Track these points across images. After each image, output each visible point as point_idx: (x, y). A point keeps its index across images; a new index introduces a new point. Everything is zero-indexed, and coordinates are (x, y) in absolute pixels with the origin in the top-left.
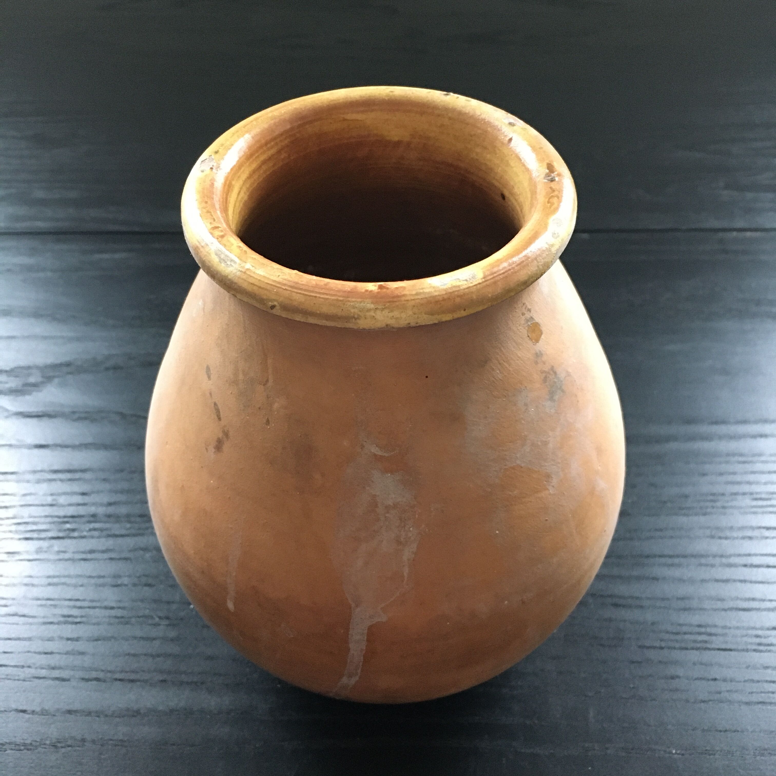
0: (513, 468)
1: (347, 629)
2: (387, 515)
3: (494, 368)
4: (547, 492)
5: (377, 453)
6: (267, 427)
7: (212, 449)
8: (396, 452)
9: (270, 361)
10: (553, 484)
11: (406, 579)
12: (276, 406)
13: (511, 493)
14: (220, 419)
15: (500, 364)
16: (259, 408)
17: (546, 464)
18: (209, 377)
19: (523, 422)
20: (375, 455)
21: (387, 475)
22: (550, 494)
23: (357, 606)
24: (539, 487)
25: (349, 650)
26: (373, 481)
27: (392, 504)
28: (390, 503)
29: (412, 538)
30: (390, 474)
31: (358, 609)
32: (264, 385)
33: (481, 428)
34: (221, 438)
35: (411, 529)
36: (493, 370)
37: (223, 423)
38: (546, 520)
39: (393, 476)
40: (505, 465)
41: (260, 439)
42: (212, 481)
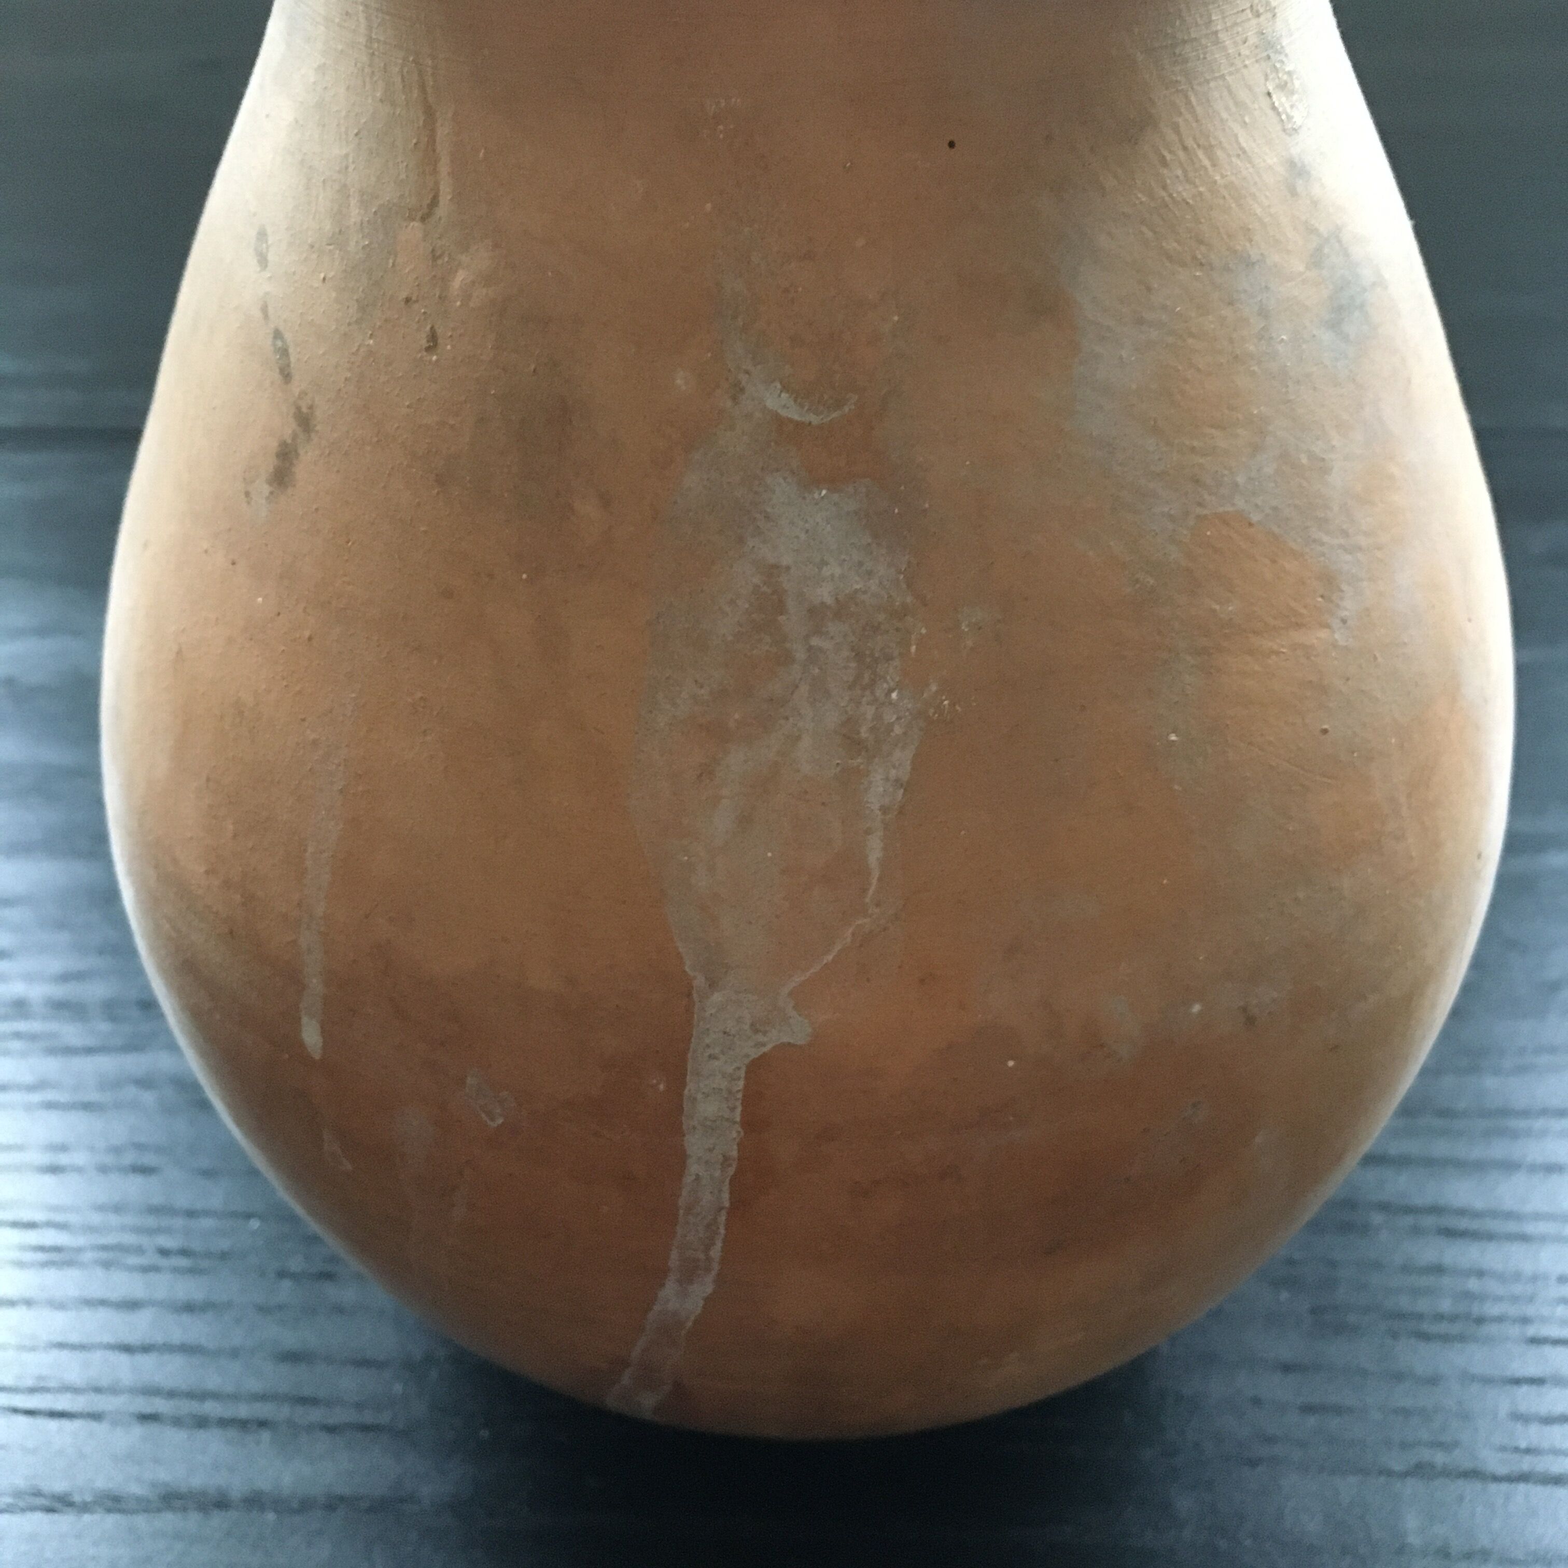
0: (1224, 519)
1: (678, 1078)
2: (815, 641)
3: (1168, 157)
4: (1323, 634)
5: (784, 413)
6: (428, 358)
7: (262, 488)
8: (846, 409)
9: (443, 131)
10: (1344, 614)
11: (874, 881)
12: (459, 279)
13: (1217, 607)
14: (286, 375)
15: (1185, 148)
16: (408, 300)
17: (1326, 539)
18: (263, 261)
19: (1256, 368)
20: (780, 422)
21: (816, 496)
22: (1335, 645)
23: (713, 985)
24: (1304, 611)
25: (682, 1158)
26: (767, 517)
27: (829, 601)
28: (824, 594)
29: (898, 730)
30: (828, 489)
31: (717, 997)
32: (423, 219)
33: (1124, 353)
34: (289, 441)
35: (894, 695)
36: (1164, 163)
37: (297, 387)
38: (1325, 731)
39: (836, 497)
40: (1200, 504)
41: (408, 407)
42: (260, 599)
